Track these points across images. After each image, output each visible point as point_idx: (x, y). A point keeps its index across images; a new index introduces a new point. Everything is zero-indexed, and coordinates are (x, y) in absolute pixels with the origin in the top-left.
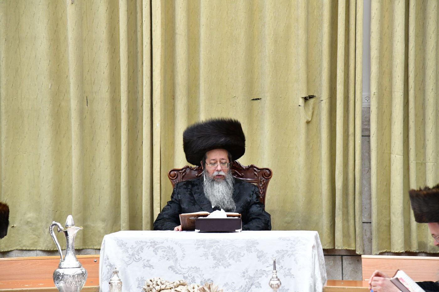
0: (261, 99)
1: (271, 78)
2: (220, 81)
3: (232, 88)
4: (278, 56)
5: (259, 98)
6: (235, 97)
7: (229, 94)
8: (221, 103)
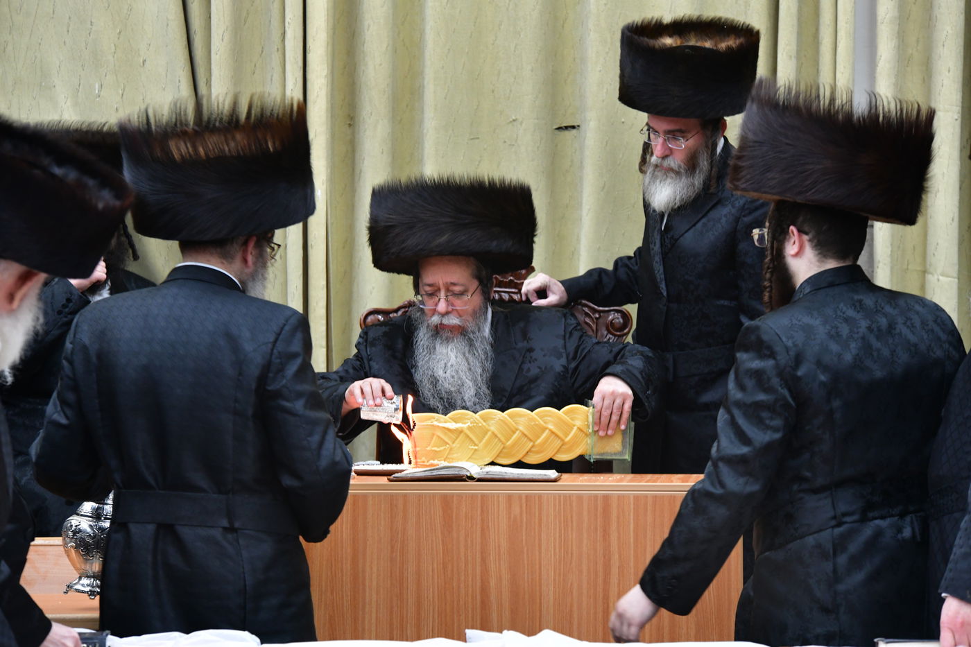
0: (579, 126)
1: (600, 71)
2: (477, 79)
3: (509, 98)
4: (620, 14)
5: (575, 124)
6: (514, 120)
7: (501, 114)
8: (478, 138)
